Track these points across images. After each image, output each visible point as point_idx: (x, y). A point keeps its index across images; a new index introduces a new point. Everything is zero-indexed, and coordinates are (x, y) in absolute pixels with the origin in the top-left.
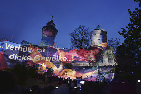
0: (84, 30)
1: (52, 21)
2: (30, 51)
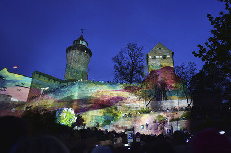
0: (135, 51)
2: (47, 88)
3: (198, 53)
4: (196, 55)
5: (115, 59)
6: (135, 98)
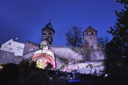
0: (77, 30)
2: (32, 49)
3: (110, 31)
4: (109, 32)
5: (67, 35)
6: (77, 54)
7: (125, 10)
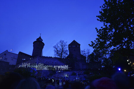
0: (63, 43)
1: (40, 38)
4: (90, 46)
5: (55, 47)
7: (104, 27)
